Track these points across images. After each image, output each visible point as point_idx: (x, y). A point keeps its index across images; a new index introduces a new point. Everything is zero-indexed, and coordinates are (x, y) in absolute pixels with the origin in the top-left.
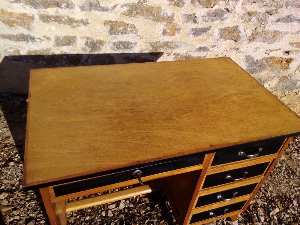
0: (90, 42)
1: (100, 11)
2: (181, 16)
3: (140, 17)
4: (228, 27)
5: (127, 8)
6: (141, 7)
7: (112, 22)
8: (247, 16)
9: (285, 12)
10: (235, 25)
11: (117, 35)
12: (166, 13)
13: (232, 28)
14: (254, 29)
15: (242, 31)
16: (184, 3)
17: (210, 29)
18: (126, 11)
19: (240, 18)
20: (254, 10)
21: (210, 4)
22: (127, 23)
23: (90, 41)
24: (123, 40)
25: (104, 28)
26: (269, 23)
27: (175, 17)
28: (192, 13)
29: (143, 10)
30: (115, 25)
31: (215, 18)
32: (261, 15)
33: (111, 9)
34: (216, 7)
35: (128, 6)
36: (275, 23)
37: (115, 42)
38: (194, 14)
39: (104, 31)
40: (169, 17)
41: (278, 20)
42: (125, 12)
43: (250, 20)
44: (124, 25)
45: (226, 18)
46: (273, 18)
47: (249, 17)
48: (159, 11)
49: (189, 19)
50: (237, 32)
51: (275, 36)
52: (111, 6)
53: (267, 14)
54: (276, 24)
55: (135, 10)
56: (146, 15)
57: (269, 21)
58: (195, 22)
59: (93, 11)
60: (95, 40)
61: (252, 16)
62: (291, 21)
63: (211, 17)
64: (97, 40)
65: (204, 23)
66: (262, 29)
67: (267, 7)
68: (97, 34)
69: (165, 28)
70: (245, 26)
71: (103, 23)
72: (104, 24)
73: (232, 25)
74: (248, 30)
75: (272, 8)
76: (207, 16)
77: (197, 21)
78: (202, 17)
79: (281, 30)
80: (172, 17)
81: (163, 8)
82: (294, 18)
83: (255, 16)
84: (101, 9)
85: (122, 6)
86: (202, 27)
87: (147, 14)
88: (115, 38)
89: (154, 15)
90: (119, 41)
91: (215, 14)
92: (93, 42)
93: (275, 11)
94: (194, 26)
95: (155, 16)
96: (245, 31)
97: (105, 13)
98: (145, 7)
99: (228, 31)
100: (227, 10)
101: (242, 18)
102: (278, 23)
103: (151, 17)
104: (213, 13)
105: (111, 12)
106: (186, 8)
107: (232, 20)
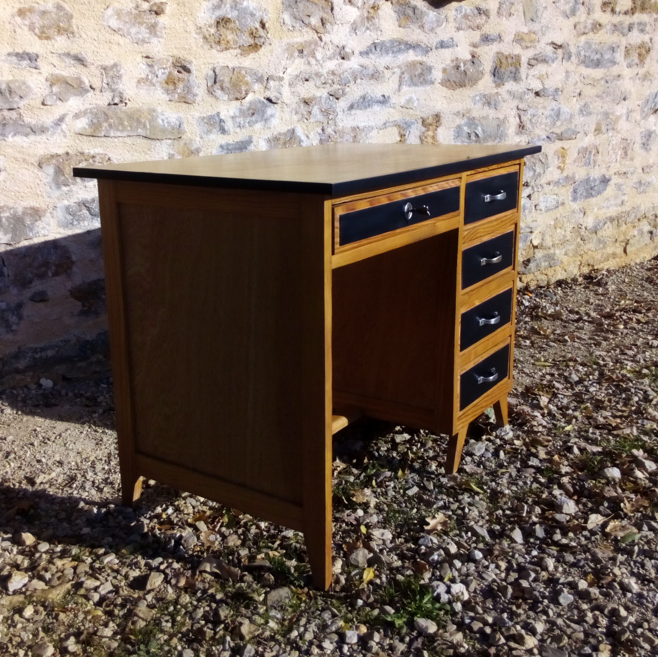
0: (7, 218)
1: (26, 135)
2: (195, 122)
3: (119, 134)
4: (280, 134)
5: (88, 118)
6: (116, 113)
7: (58, 155)
8: (302, 105)
9: (356, 90)
10: (289, 128)
11: (72, 186)
12: (167, 118)
13: (285, 134)
14: (320, 131)
15: (303, 138)
16: (195, 95)
17: (251, 142)
18: (87, 127)
19: (294, 112)
20: (311, 95)
21: (240, 92)
22: (92, 152)
23: (7, 214)
24: (87, 197)
25: (40, 173)
26: (340, 115)
27: (185, 126)
28: (214, 113)
29: (121, 119)
30: (66, 162)
31: (254, 118)
32: (323, 101)
33: (52, 127)
34: (250, 97)
35: (88, 115)
36: (349, 112)
37: (69, 205)
38: (218, 114)
39: (39, 183)
40: (173, 128)
41: (351, 107)
42: (85, 128)
43: (310, 113)
44: (86, 160)
45: (272, 116)
46: (342, 104)
47: (306, 108)
48: (153, 116)
49: (211, 125)
50: (297, 141)
51: (355, 137)
52: (51, 120)
53: (331, 98)
54: (350, 114)
55: (106, 120)
56: (129, 128)
57: (338, 110)
58: (223, 131)
59: (10, 139)
60: (20, 210)
61: (311, 105)
62: (369, 105)
63: (246, 117)
64: (25, 208)
65: (238, 130)
66: (333, 127)
67: (328, 86)
68: (22, 194)
69: (172, 152)
70: (305, 128)
71: (36, 164)
72: (40, 166)
73: (284, 129)
74: (312, 133)
75: (336, 86)
76: (239, 117)
77: (226, 128)
78: (233, 118)
79: (361, 125)
80: (180, 126)
81: (159, 109)
82: (372, 98)
83: (315, 104)
84: (29, 130)
85: (77, 116)
86: (236, 140)
87: (131, 126)
88: (69, 194)
89: (145, 126)
90: (76, 201)
91: (251, 111)
92: (15, 215)
93: (341, 91)
94: (223, 140)
95: (148, 127)
96: (307, 137)
97: (38, 138)
98: (125, 112)
99: (281, 141)
100: (269, 100)
101: (296, 113)
102: (353, 112)
103: (139, 130)
104: (249, 109)
105: (53, 134)
106: (200, 104)
107: (282, 119)
